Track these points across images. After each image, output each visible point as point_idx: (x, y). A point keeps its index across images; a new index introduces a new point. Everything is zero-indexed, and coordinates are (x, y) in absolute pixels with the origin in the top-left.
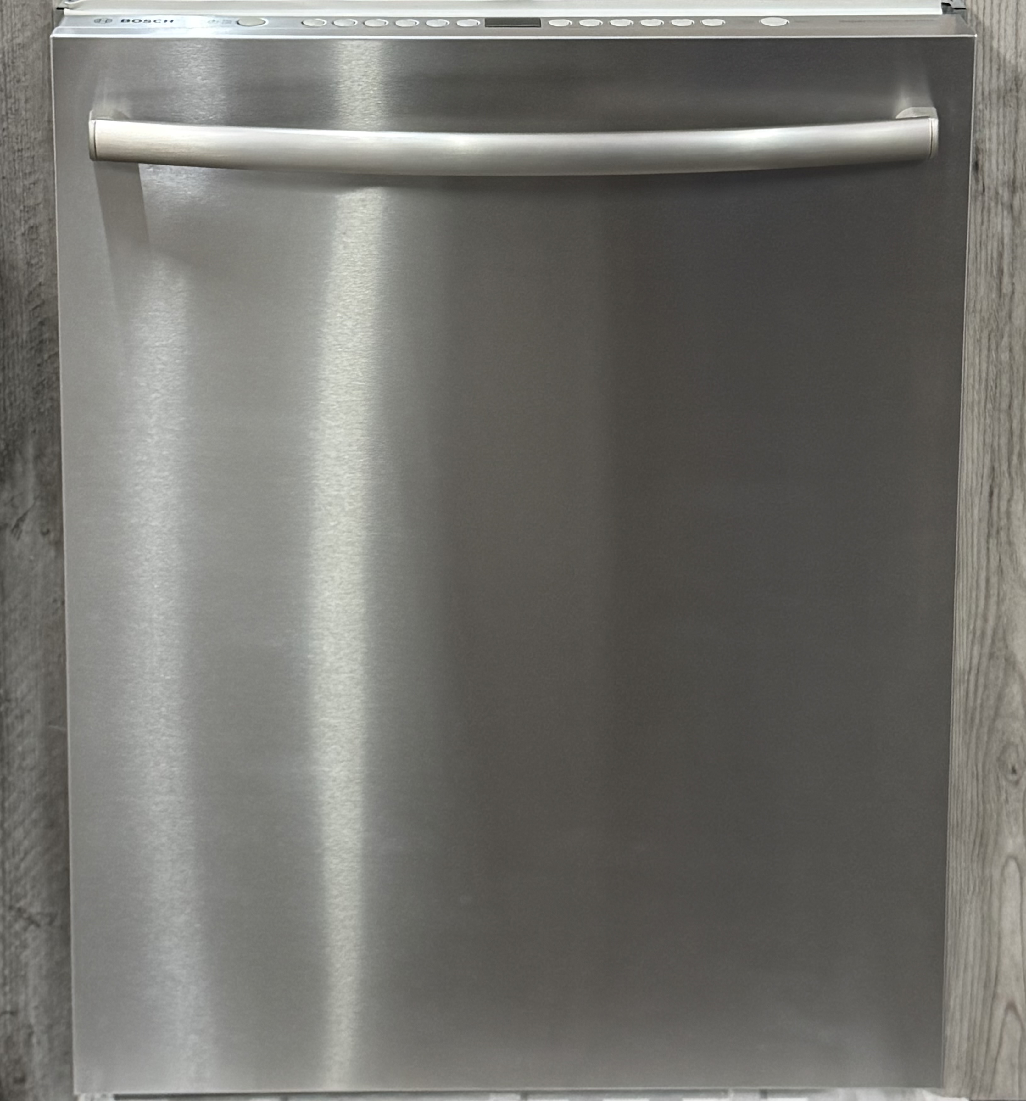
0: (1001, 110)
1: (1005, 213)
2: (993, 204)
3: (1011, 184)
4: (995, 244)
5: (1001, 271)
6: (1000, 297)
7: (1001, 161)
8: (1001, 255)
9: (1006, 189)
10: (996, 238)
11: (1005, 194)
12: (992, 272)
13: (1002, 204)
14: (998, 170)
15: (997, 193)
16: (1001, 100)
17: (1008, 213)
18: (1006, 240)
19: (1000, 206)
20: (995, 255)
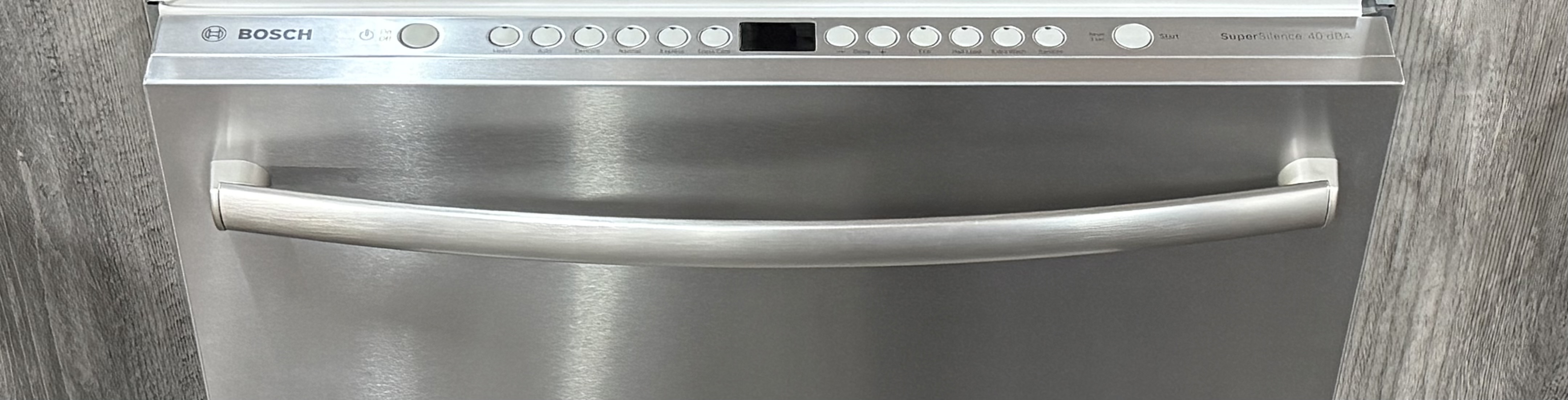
0: (1423, 85)
1: (1410, 190)
2: (1395, 181)
3: (1423, 160)
4: (1391, 221)
5: (1394, 247)
6: (1388, 272)
7: (1412, 138)
8: (1397, 231)
9: (1415, 166)
10: (1393, 214)
11: (1413, 171)
12: (1382, 248)
13: (1407, 181)
14: (1407, 146)
15: (1403, 170)
16: (1425, 76)
17: (1413, 191)
18: (1406, 216)
19: (1404, 183)
20: (1389, 232)
